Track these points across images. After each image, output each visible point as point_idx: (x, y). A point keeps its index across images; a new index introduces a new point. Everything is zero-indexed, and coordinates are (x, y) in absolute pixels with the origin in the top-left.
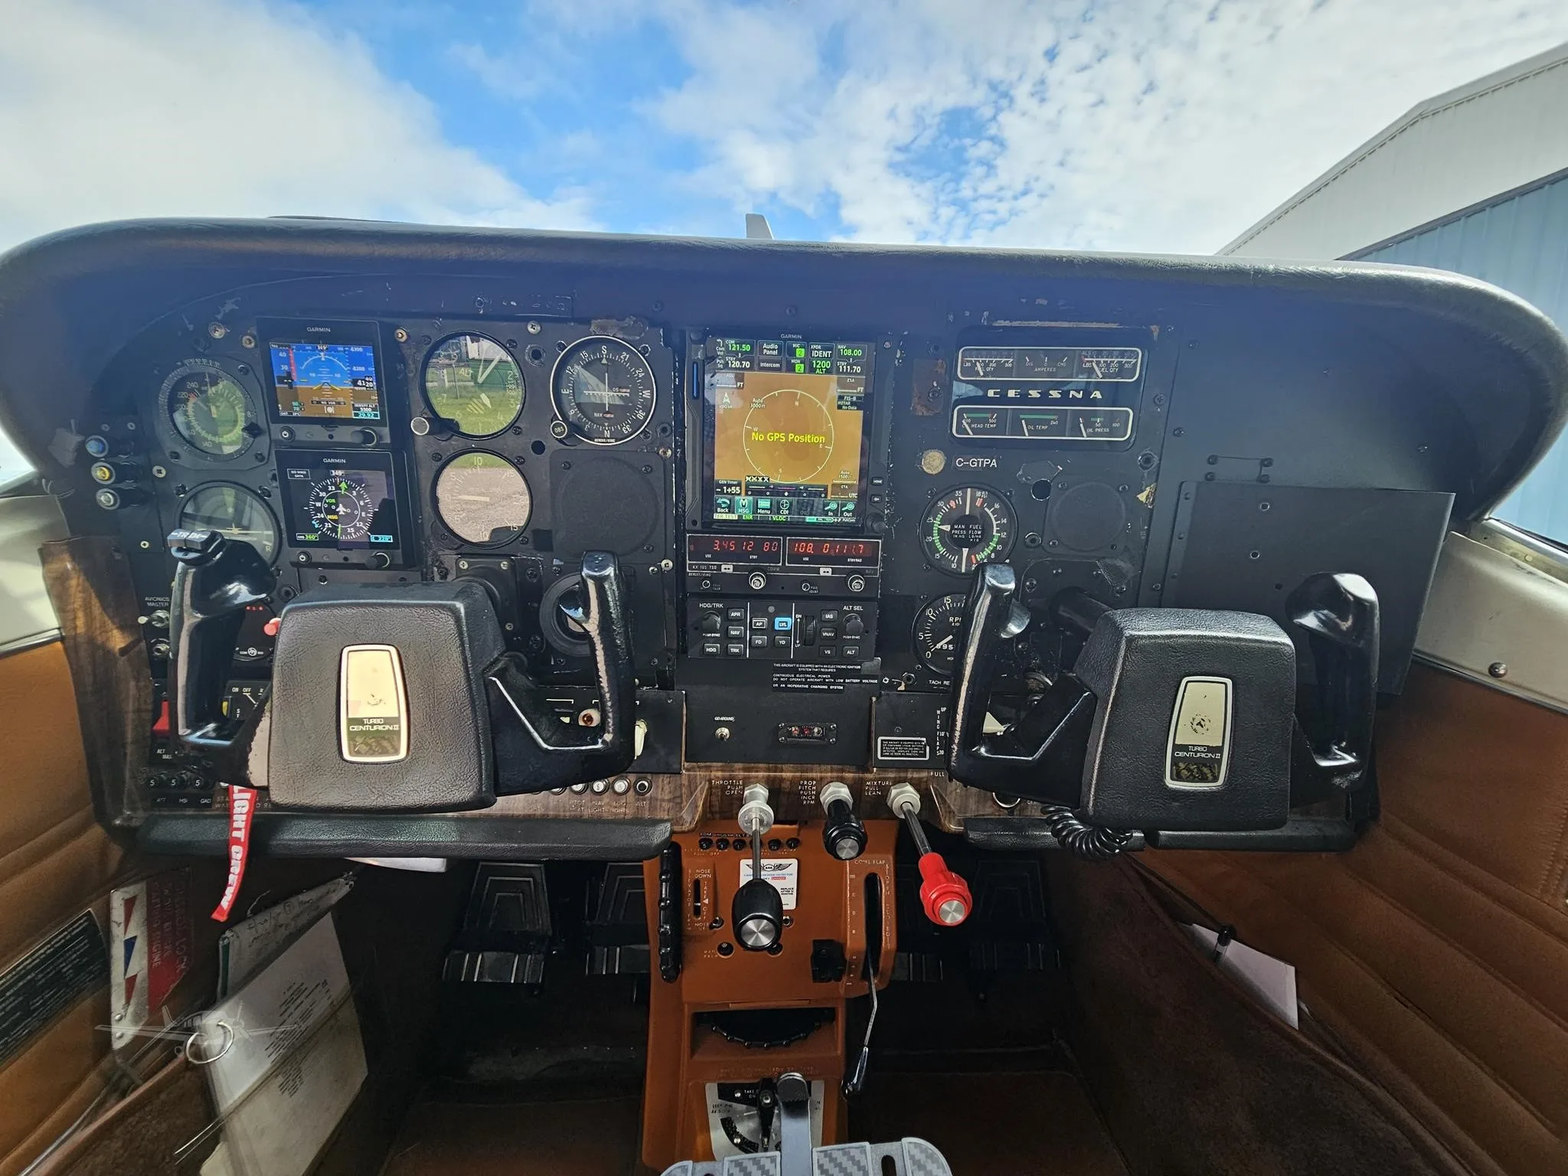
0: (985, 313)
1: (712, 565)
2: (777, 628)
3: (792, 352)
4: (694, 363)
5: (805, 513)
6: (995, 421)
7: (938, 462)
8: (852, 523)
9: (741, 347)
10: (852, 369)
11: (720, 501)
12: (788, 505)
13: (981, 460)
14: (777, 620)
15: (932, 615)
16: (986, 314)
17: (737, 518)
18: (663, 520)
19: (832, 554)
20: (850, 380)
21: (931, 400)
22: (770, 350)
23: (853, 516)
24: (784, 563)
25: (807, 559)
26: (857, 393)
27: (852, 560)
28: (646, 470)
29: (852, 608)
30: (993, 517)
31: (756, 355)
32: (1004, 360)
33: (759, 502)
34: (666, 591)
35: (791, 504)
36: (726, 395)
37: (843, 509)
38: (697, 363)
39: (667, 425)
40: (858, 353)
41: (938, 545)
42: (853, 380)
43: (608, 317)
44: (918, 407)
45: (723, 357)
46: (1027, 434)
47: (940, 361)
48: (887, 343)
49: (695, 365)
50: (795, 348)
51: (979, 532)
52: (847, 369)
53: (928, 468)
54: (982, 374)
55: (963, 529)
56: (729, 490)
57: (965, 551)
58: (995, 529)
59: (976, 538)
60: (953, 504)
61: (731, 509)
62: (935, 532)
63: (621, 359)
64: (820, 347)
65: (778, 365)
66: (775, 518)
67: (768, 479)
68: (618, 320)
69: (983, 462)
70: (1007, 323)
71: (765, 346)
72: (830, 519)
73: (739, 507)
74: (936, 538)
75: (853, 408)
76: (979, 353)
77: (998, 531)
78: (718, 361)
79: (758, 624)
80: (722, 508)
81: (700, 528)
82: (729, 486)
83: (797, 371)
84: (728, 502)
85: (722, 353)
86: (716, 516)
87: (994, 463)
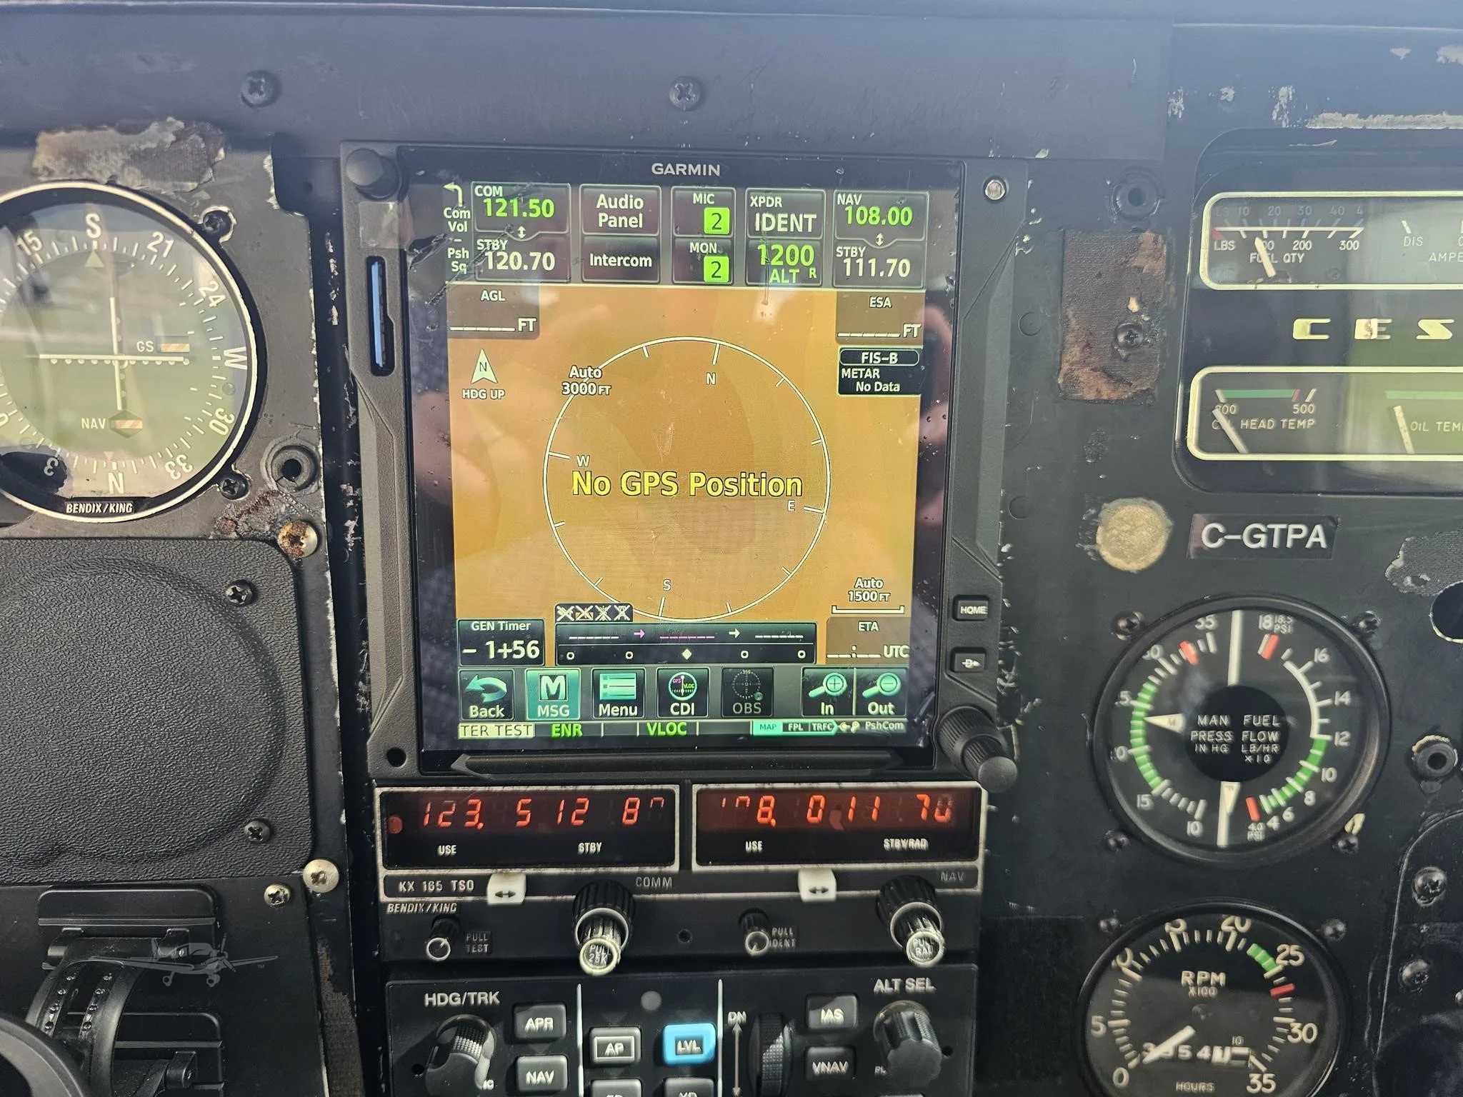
0: (1283, 91)
1: (458, 878)
2: (670, 1056)
3: (691, 220)
4: (370, 261)
5: (748, 707)
6: (1311, 409)
7: (1145, 534)
8: (894, 736)
9: (524, 207)
10: (882, 266)
11: (476, 684)
12: (694, 686)
13: (1277, 527)
14: (672, 1032)
15: (1133, 968)
16: (1285, 92)
17: (531, 734)
18: (302, 743)
19: (836, 824)
20: (880, 299)
21: (1123, 353)
22: (618, 213)
23: (898, 712)
24: (685, 864)
25: (754, 846)
26: (901, 340)
27: (897, 844)
28: (236, 595)
29: (903, 986)
30: (1309, 689)
31: (574, 230)
32: (1335, 230)
33: (602, 683)
34: (322, 951)
35: (703, 685)
36: (483, 358)
37: (867, 693)
38: (380, 261)
39: (298, 455)
40: (901, 216)
41: (1148, 771)
42: (888, 302)
43: (92, 126)
44: (1084, 375)
45: (468, 240)
46: (1409, 447)
47: (1147, 236)
48: (993, 185)
49: (375, 269)
50: (701, 207)
51: (1274, 736)
52: (867, 267)
53: (1115, 554)
54: (1271, 272)
55: (1223, 728)
56: (505, 651)
57: (1229, 792)
58: (1316, 721)
59: (1263, 754)
60: (1189, 652)
61: (510, 709)
62: (1138, 732)
63: (151, 254)
64: (778, 201)
65: (646, 261)
66: (655, 728)
67: (630, 613)
68: (124, 130)
69: (1284, 533)
70: (1351, 121)
71: (602, 201)
72: (826, 725)
73: (537, 700)
74: (1140, 750)
75: (886, 388)
76: (1257, 210)
77: (1324, 729)
78: (451, 252)
79: (609, 1050)
80: (481, 705)
81: (415, 772)
82: (504, 637)
83: (707, 277)
84: (503, 686)
85: (463, 228)
86: (466, 732)
87: (1318, 536)
